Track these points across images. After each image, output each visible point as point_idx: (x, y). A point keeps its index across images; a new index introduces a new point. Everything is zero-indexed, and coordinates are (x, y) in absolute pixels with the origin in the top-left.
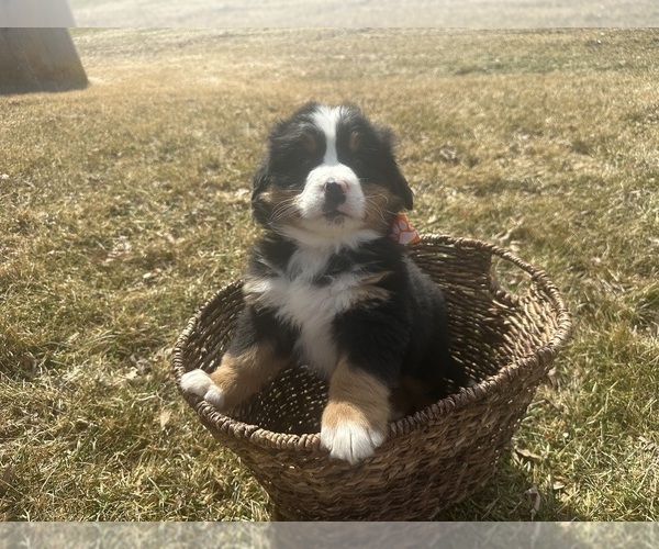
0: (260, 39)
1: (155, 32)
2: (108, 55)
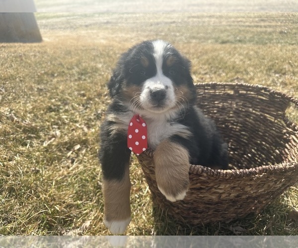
1: (75, 21)
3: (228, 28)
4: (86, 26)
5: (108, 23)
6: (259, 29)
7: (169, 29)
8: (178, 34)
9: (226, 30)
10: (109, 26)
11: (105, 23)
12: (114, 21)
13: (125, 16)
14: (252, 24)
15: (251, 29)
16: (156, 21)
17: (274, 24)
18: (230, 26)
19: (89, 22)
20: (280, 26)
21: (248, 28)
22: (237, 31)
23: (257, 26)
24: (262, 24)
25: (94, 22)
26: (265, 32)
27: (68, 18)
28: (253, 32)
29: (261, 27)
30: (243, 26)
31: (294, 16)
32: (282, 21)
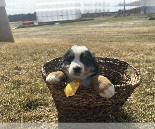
3: (104, 36)
4: (36, 36)
5: (46, 34)
6: (118, 37)
7: (77, 37)
8: (82, 39)
9: (103, 37)
10: (47, 36)
11: (45, 35)
12: (50, 34)
13: (55, 31)
14: (115, 35)
15: (114, 36)
16: (70, 34)
17: (124, 34)
18: (105, 35)
19: (36, 34)
20: (127, 35)
21: (113, 36)
22: (109, 37)
23: (117, 35)
24: (119, 34)
25: (39, 34)
26: (121, 38)
27: (25, 32)
28: (115, 38)
29: (119, 35)
30: (111, 35)
31: (132, 31)
32: (127, 33)
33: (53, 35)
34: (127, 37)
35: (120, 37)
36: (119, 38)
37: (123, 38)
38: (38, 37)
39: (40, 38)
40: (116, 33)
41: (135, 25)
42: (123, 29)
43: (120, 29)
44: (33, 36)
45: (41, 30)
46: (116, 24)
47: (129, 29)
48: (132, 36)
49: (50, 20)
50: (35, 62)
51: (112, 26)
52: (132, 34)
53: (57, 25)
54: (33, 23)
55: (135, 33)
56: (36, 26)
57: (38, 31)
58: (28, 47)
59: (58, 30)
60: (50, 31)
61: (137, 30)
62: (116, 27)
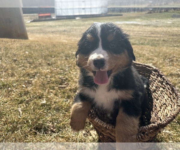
0: (74, 32)
1: (45, 29)
2: (32, 33)
3: (134, 37)
4: (52, 32)
5: (65, 31)
6: (151, 38)
10: (66, 33)
11: (63, 31)
12: (69, 30)
13: (75, 27)
14: (147, 35)
17: (159, 35)
18: (135, 35)
19: (53, 30)
20: (163, 37)
21: (145, 38)
22: (139, 39)
23: (150, 37)
24: (153, 35)
25: (57, 30)
26: (155, 40)
27: (41, 27)
28: (148, 40)
29: (152, 37)
30: (142, 36)
31: (169, 32)
32: (163, 35)
33: (72, 32)
34: (162, 39)
35: (154, 38)
36: (153, 40)
37: (158, 41)
38: (55, 34)
39: (58, 35)
40: (149, 33)
41: (173, 25)
42: (158, 29)
43: (155, 28)
44: (49, 32)
45: (59, 26)
46: (149, 22)
47: (165, 29)
48: (169, 39)
49: (70, 14)
50: (49, 67)
51: (144, 24)
52: (169, 35)
53: (78, 20)
54: (50, 16)
55: (173, 35)
56: (54, 20)
57: (55, 26)
58: (43, 48)
59: (79, 25)
60: (69, 27)
61: (176, 30)
62: (149, 25)
